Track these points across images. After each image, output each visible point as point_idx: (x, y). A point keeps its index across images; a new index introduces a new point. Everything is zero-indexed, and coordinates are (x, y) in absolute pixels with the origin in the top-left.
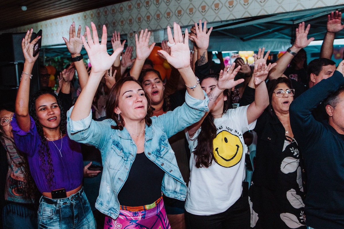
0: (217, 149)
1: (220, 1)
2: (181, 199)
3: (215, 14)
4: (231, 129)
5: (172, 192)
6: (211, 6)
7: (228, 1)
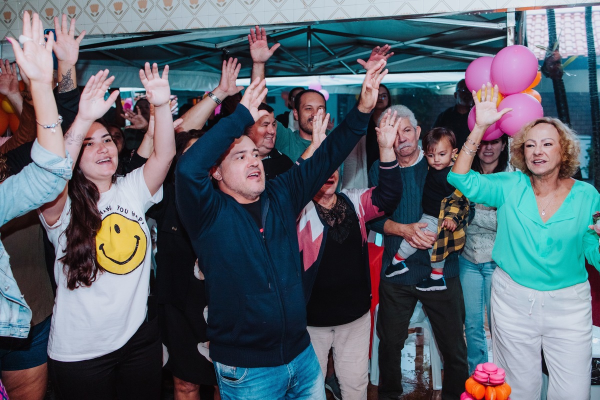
0: (101, 247)
1: (100, 2)
2: (20, 336)
3: (92, 22)
4: (126, 210)
5: (6, 326)
6: (85, 8)
7: (113, 3)
